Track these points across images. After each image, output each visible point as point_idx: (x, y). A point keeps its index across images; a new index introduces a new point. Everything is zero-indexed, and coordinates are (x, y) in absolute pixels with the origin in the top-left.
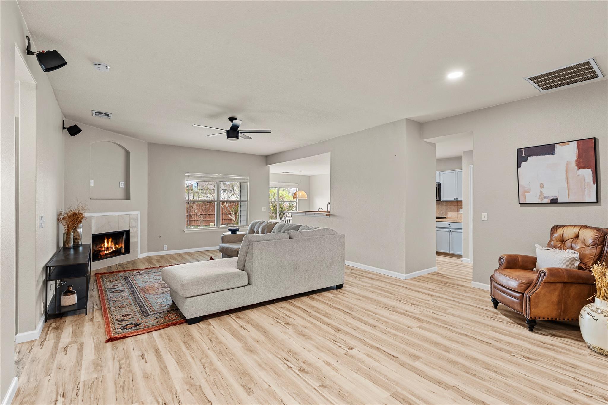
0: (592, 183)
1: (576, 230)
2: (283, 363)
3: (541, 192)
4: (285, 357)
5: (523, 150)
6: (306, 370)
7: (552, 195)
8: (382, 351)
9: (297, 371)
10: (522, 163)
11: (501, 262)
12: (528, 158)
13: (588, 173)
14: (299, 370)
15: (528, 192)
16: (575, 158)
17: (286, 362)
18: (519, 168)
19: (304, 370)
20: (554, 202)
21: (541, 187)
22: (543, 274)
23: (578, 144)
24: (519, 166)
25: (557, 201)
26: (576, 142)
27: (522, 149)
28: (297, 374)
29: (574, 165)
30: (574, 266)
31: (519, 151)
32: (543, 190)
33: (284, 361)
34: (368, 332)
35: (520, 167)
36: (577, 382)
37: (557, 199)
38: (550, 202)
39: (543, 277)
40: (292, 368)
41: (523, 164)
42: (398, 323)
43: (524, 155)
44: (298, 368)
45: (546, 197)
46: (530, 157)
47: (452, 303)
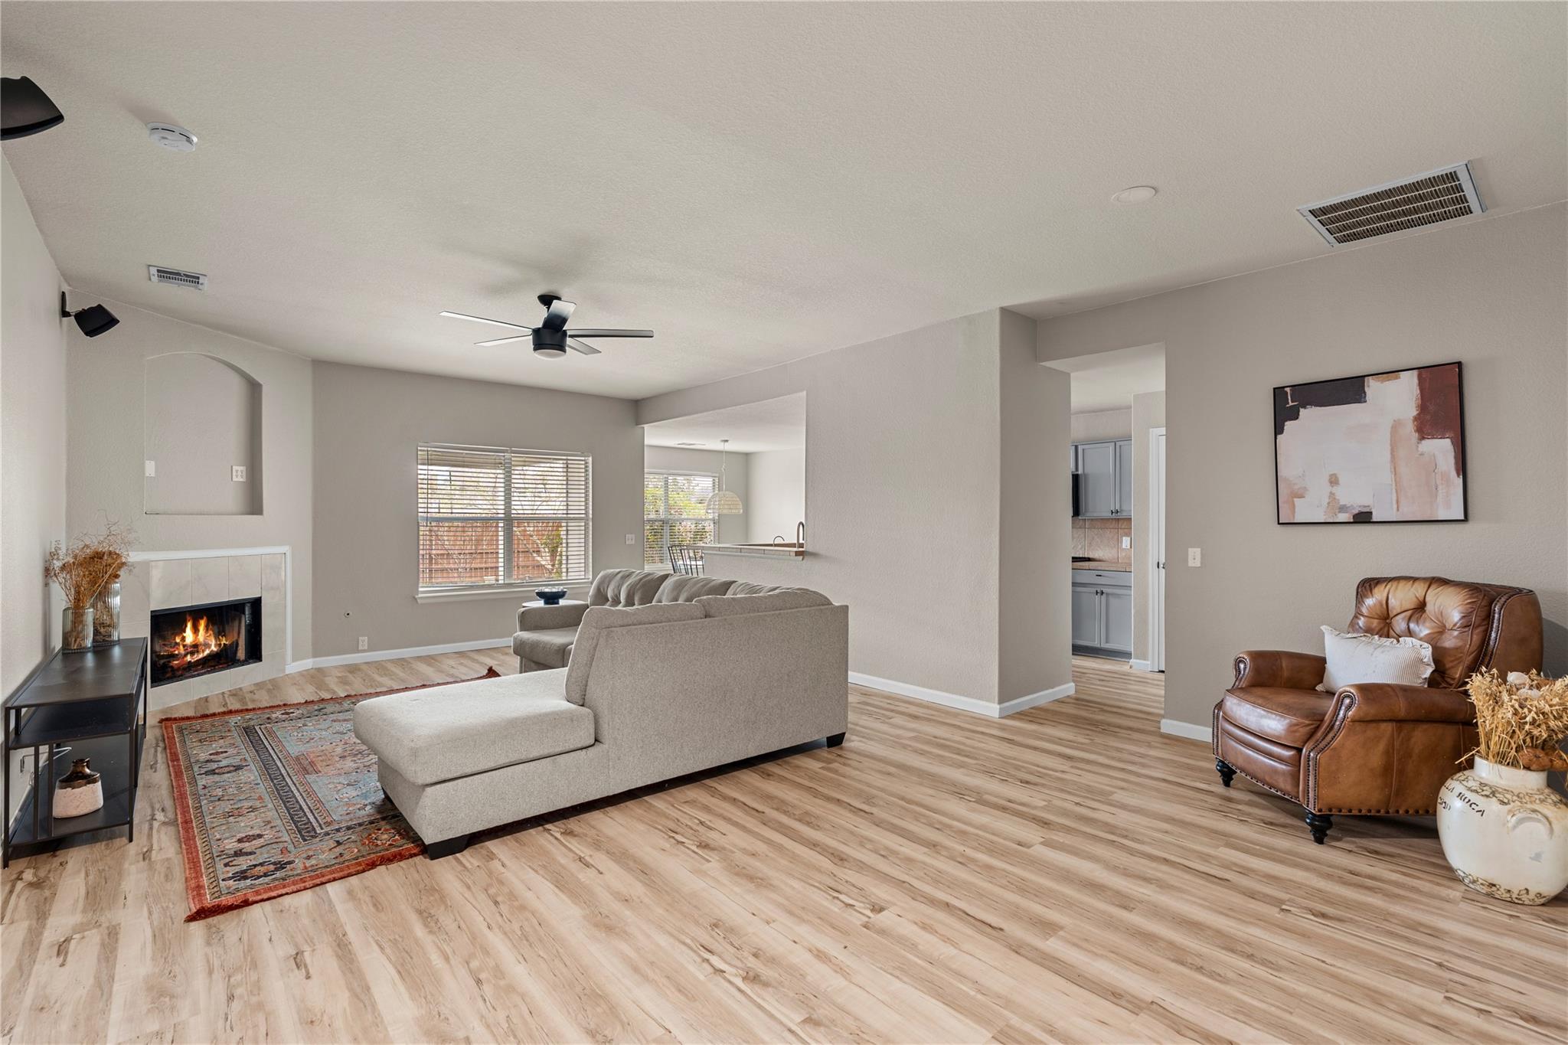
0: (1453, 473)
1: (1418, 590)
2: (699, 960)
3: (1332, 494)
4: (705, 943)
5: (1288, 390)
6: (764, 978)
7: (1357, 499)
8: (959, 912)
9: (739, 982)
10: (1286, 423)
11: (1240, 672)
12: (1302, 410)
13: (1442, 448)
14: (744, 979)
15: (1301, 496)
16: (1414, 412)
17: (707, 955)
18: (1279, 437)
19: (758, 976)
20: (1363, 518)
21: (1331, 482)
22: (1347, 701)
23: (1420, 377)
24: (1278, 429)
25: (1371, 518)
26: (1415, 372)
27: (1286, 389)
28: (739, 990)
29: (1409, 429)
30: (1420, 677)
31: (1278, 393)
32: (1335, 489)
33: (702, 953)
34: (918, 861)
35: (1281, 432)
36: (1447, 975)
37: (1371, 513)
38: (1352, 520)
39: (1349, 707)
40: (725, 972)
41: (1289, 425)
42: (994, 834)
43: (1291, 404)
44: (741, 972)
45: (1343, 509)
46: (1305, 407)
47: (1122, 777)
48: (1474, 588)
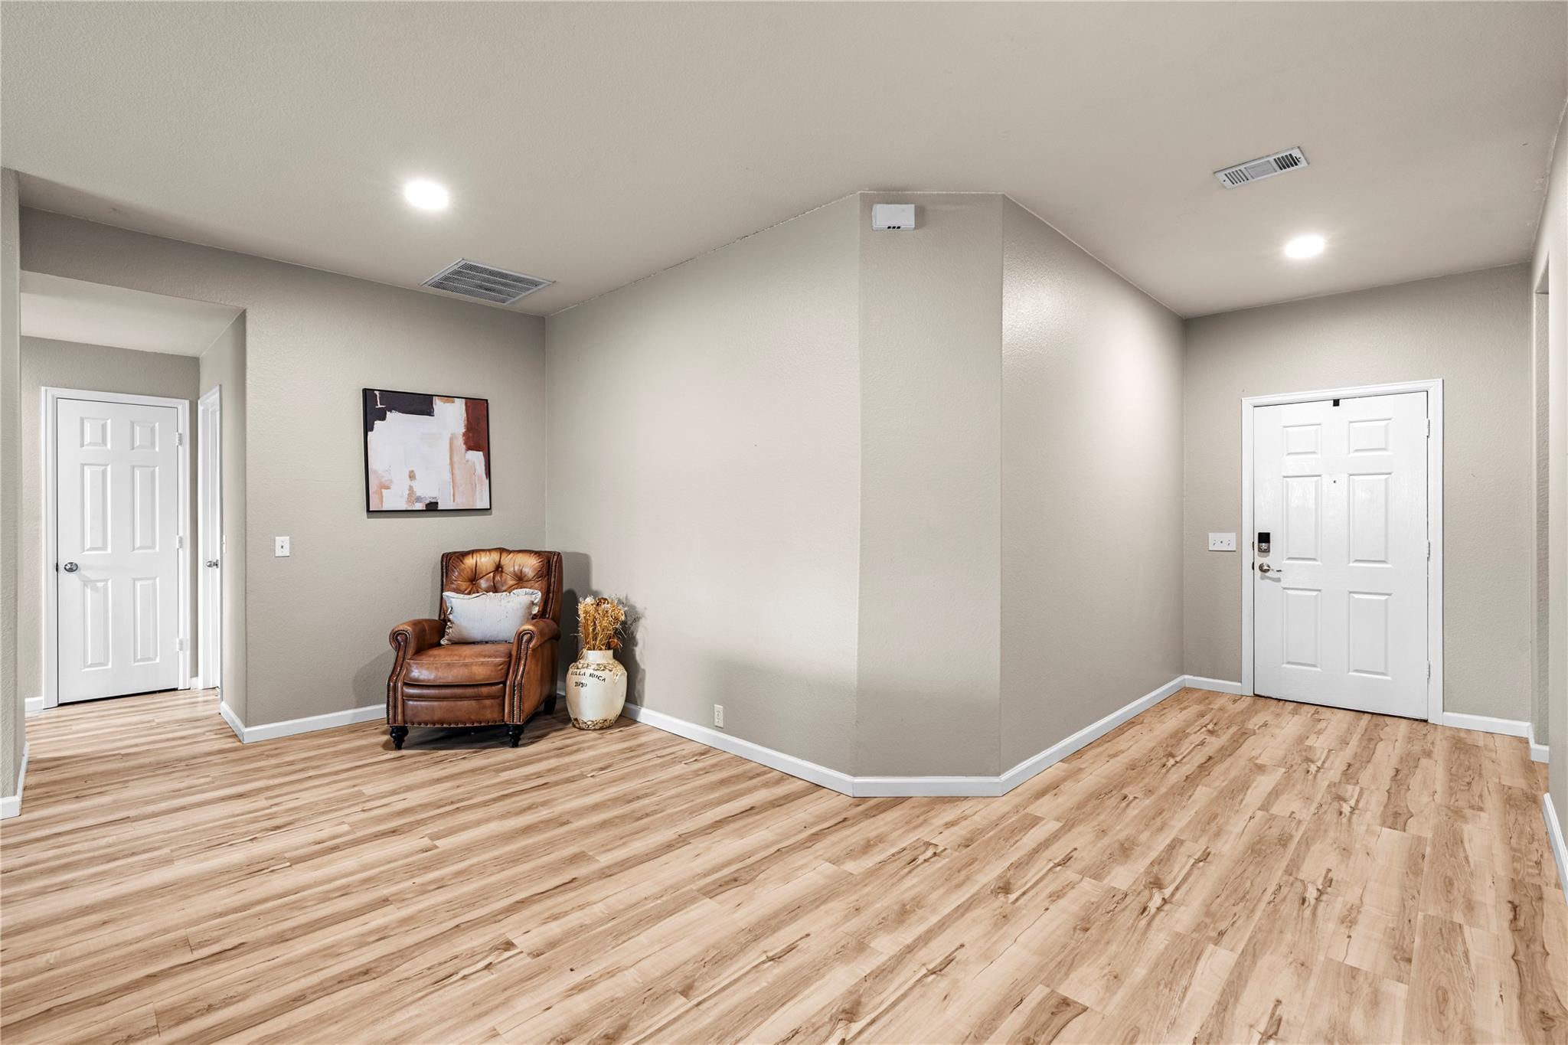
0: (484, 476)
1: (495, 556)
3: (411, 488)
5: (377, 393)
7: (428, 491)
10: (376, 422)
11: (399, 644)
12: (388, 413)
13: (477, 457)
15: (388, 488)
16: (463, 430)
18: (369, 433)
20: (432, 508)
21: (410, 477)
22: (525, 638)
23: (466, 404)
24: (368, 427)
25: (437, 507)
26: (464, 400)
27: (375, 392)
29: (460, 442)
30: (531, 614)
31: (368, 394)
32: (413, 484)
35: (372, 430)
37: (437, 503)
38: (425, 509)
39: (529, 641)
41: (377, 423)
43: (379, 406)
45: (419, 499)
46: (390, 411)
48: (538, 553)
